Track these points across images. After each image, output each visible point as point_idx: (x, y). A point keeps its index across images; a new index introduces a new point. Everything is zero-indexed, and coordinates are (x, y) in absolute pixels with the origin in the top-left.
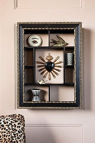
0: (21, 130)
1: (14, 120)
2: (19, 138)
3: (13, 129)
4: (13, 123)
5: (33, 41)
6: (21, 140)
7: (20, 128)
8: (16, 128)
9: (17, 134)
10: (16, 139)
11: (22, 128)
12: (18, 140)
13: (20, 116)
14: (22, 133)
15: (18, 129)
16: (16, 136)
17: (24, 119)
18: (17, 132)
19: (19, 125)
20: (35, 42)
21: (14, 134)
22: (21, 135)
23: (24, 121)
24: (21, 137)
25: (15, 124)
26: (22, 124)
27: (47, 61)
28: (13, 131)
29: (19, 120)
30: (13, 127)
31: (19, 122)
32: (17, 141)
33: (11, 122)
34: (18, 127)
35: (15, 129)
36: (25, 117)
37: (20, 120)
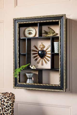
0: (9, 105)
1: (5, 96)
2: (6, 112)
3: (2, 103)
4: (3, 99)
5: (29, 33)
6: (7, 113)
7: (9, 104)
8: (5, 103)
9: (5, 108)
10: (3, 112)
11: (10, 104)
12: (5, 113)
13: (11, 94)
14: (9, 108)
15: (6, 104)
16: (3, 109)
17: (14, 96)
18: (5, 107)
19: (8, 101)
20: (30, 33)
21: (2, 108)
22: (9, 109)
23: (14, 98)
24: (8, 111)
25: (4, 100)
26: (11, 101)
27: (40, 49)
28: (2, 105)
29: (8, 97)
30: (2, 102)
31: (8, 98)
32: (3, 113)
33: (2, 98)
34: (6, 103)
35: (3, 104)
36: (15, 95)
37: (10, 97)
